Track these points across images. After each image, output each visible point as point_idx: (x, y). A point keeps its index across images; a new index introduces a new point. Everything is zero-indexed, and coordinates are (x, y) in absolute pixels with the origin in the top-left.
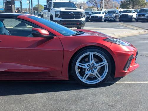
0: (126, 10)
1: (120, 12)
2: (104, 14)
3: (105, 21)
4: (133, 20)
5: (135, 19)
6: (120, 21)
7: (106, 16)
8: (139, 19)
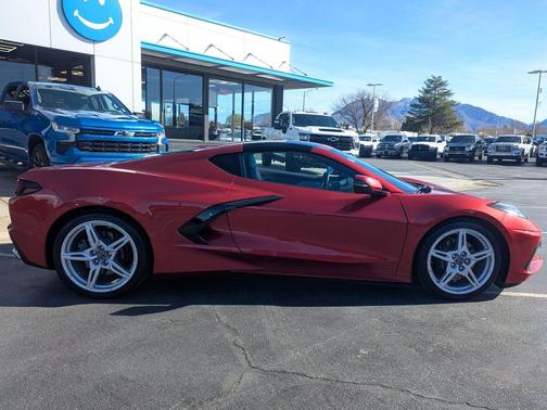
0: (416, 135)
1: (411, 139)
2: (378, 143)
3: (379, 157)
4: (438, 157)
5: (441, 154)
6: (410, 158)
7: (381, 147)
8: (451, 156)
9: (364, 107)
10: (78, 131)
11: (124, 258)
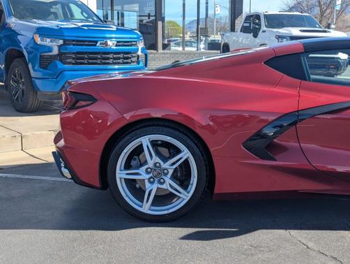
9: (320, 6)
10: (61, 42)
11: (182, 176)
